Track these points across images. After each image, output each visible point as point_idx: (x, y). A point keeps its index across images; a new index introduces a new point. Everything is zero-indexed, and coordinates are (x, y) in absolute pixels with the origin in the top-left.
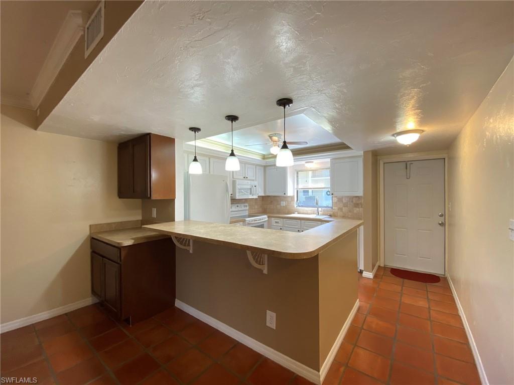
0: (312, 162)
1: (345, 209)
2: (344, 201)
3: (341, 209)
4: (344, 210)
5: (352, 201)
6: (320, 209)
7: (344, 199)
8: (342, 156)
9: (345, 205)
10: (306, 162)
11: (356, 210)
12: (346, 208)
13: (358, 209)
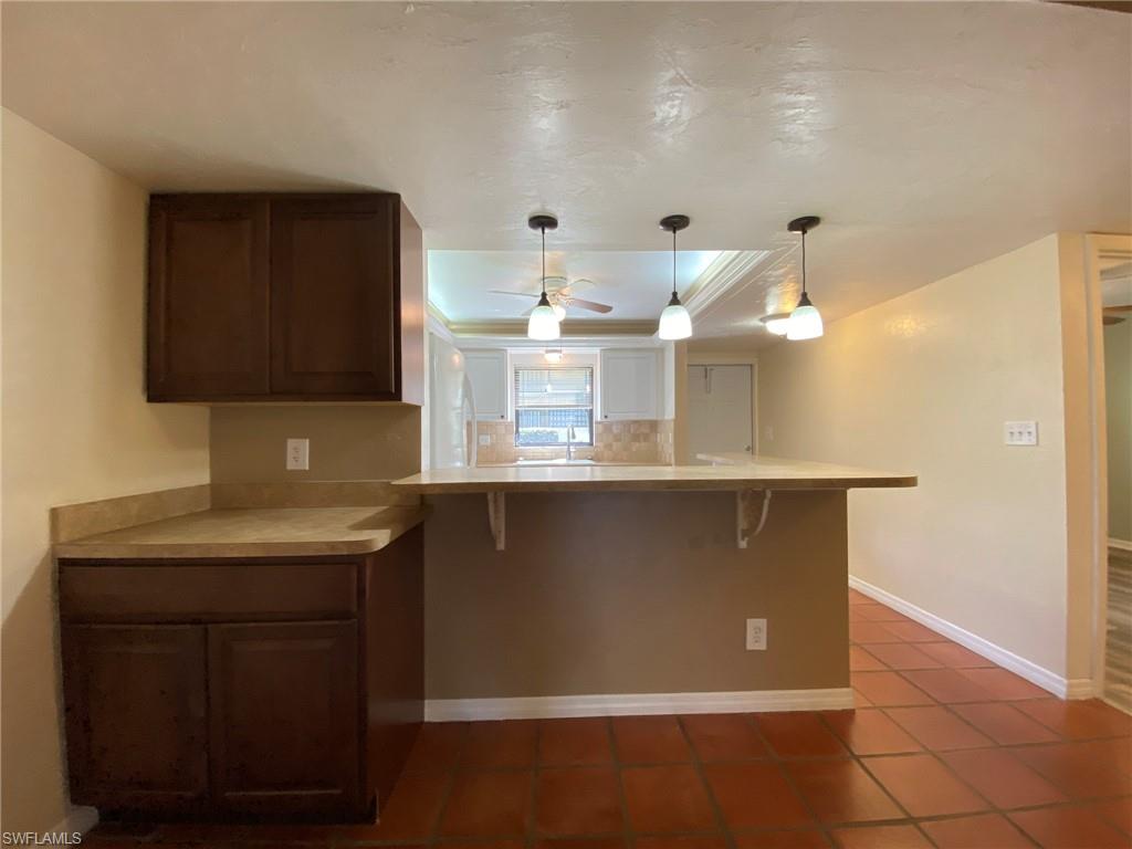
0: (560, 351)
1: (616, 446)
2: (615, 431)
3: (609, 446)
4: (614, 448)
5: (629, 431)
6: (572, 449)
7: (614, 428)
8: (618, 346)
9: (617, 438)
10: (547, 352)
11: (635, 446)
12: (619, 443)
13: (637, 444)
